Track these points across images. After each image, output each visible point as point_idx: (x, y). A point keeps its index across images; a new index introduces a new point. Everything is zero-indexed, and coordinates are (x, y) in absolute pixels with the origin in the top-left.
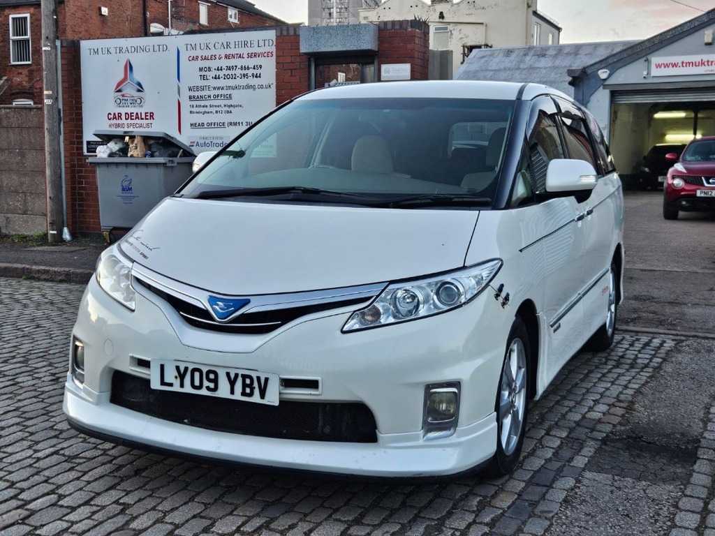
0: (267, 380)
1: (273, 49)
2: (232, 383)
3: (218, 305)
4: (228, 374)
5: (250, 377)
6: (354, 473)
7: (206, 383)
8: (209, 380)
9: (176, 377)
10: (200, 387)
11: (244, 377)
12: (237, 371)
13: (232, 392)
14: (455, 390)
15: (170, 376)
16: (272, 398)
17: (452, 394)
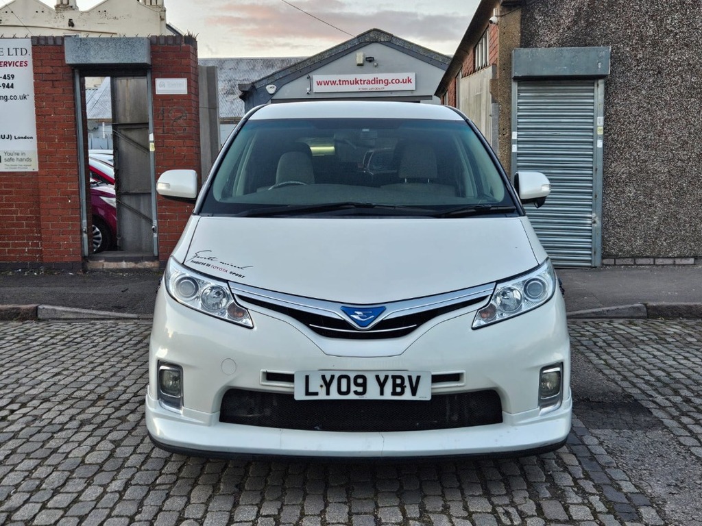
0: (418, 378)
1: (29, 58)
2: (382, 385)
3: (356, 314)
4: (377, 377)
5: (402, 378)
6: (495, 451)
7: (353, 388)
8: (357, 384)
9: (322, 386)
10: (348, 392)
11: (394, 378)
12: (387, 373)
13: (382, 393)
14: (558, 369)
15: (316, 385)
16: (424, 393)
17: (555, 374)
